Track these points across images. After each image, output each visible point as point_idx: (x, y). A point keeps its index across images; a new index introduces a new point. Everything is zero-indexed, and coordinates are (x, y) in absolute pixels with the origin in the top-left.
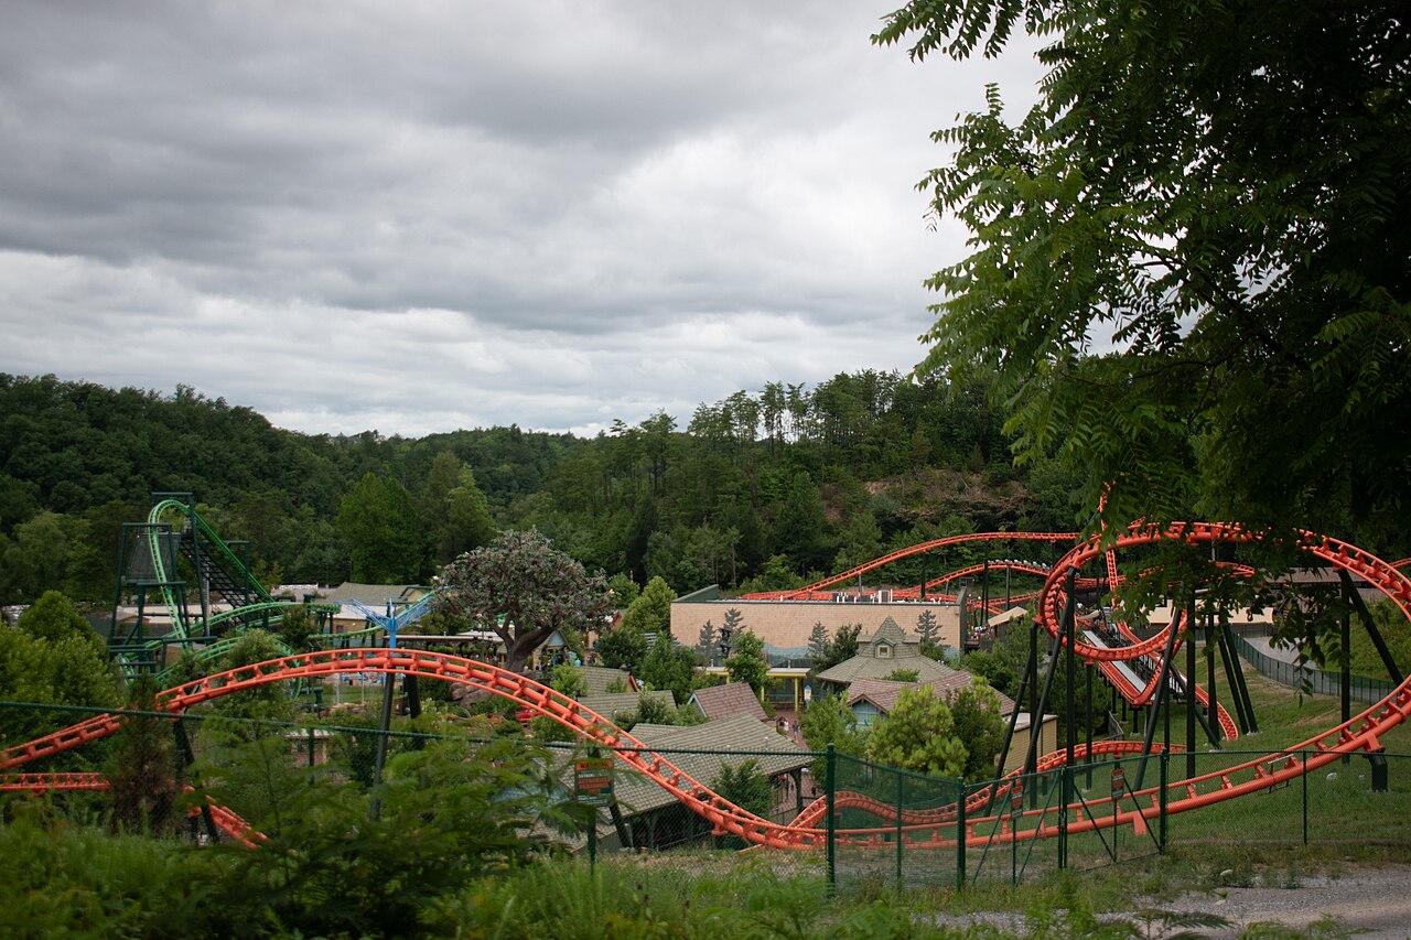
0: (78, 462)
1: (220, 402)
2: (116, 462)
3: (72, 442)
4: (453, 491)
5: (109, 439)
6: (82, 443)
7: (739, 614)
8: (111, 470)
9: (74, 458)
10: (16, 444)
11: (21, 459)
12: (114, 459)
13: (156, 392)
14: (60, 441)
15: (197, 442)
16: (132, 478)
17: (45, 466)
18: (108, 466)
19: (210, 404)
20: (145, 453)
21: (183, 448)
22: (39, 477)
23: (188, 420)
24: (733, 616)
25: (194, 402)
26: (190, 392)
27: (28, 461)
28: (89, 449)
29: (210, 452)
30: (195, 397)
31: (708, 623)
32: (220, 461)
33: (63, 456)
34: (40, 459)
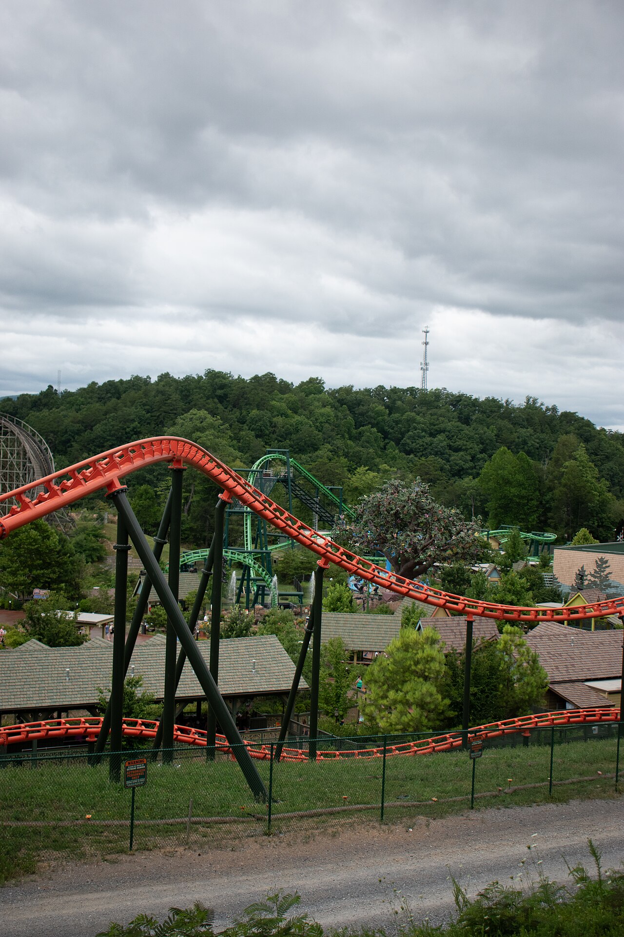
0: (445, 443)
1: (554, 409)
2: (469, 445)
3: (444, 431)
4: (567, 464)
5: (467, 430)
6: (449, 432)
7: (606, 562)
8: (466, 450)
9: (441, 441)
10: (409, 431)
11: (408, 441)
12: (468, 443)
13: (510, 400)
14: (436, 430)
15: (528, 434)
16: (479, 456)
17: (423, 446)
18: (464, 447)
19: (548, 409)
20: (491, 440)
21: (518, 438)
22: (418, 452)
23: (527, 420)
24: (602, 564)
25: (536, 408)
26: (535, 401)
27: (413, 443)
28: (453, 436)
29: (537, 441)
30: (538, 405)
31: (582, 568)
32: (545, 447)
33: (435, 439)
34: (420, 441)
